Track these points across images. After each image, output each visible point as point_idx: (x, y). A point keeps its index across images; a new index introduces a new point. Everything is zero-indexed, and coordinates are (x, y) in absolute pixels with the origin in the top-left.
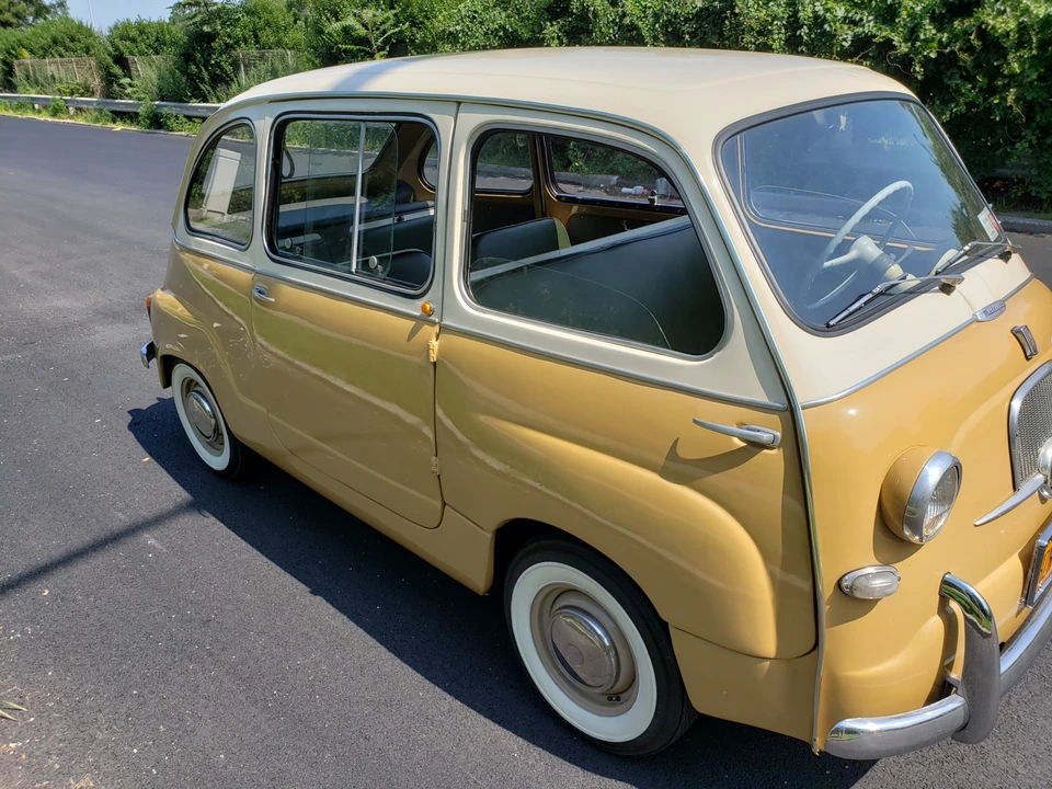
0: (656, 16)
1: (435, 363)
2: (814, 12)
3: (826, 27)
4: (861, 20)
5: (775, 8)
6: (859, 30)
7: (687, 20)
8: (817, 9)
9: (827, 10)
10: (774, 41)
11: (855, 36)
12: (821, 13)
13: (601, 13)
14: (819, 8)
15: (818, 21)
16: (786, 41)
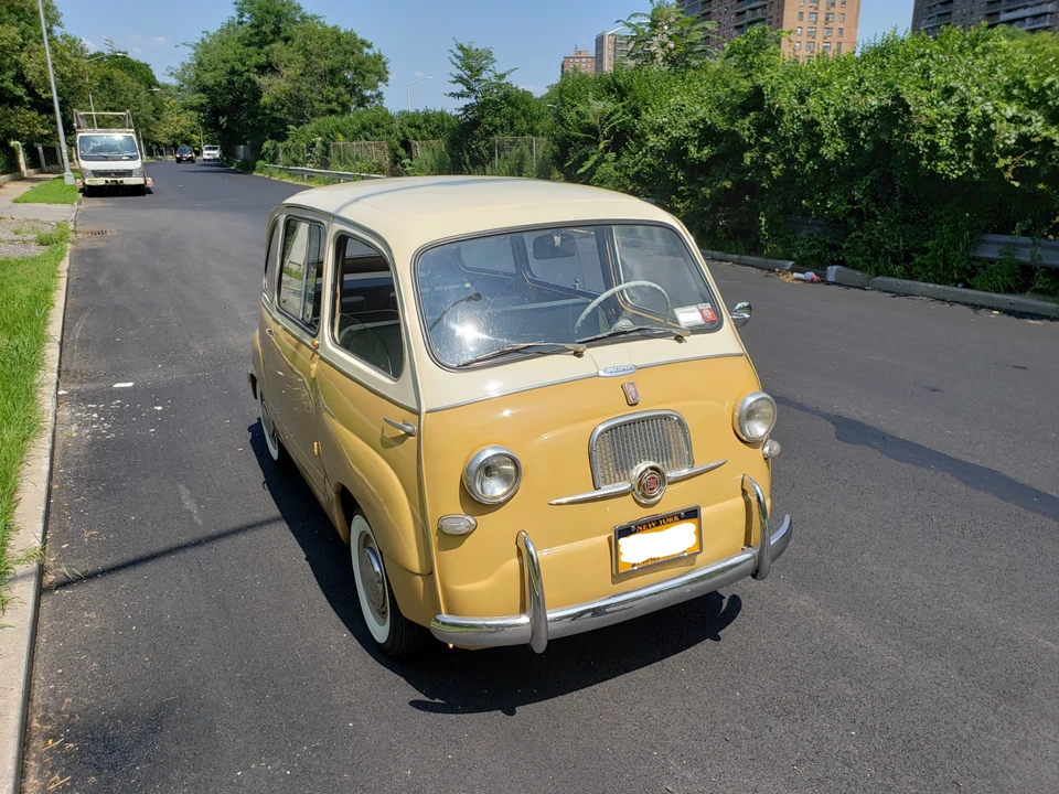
0: (837, 113)
1: (314, 379)
2: (984, 112)
3: (992, 126)
4: (1030, 119)
5: (946, 107)
6: (1024, 129)
7: (864, 118)
8: (986, 108)
9: (996, 110)
10: (941, 138)
11: (1020, 135)
12: (990, 112)
13: (786, 110)
14: (989, 108)
15: (986, 120)
16: (955, 138)
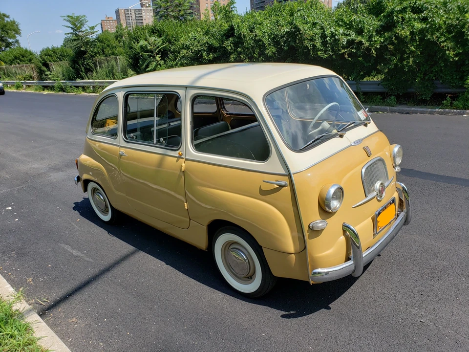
0: (269, 36)
1: (184, 171)
2: (331, 32)
3: (337, 37)
4: (350, 34)
5: (316, 30)
6: (349, 38)
7: (282, 37)
8: (332, 30)
9: (336, 31)
10: (317, 43)
11: (347, 40)
12: (334, 32)
13: (247, 35)
14: (333, 30)
15: (333, 35)
16: (321, 43)
